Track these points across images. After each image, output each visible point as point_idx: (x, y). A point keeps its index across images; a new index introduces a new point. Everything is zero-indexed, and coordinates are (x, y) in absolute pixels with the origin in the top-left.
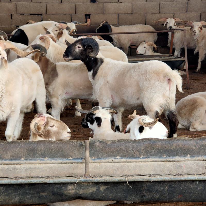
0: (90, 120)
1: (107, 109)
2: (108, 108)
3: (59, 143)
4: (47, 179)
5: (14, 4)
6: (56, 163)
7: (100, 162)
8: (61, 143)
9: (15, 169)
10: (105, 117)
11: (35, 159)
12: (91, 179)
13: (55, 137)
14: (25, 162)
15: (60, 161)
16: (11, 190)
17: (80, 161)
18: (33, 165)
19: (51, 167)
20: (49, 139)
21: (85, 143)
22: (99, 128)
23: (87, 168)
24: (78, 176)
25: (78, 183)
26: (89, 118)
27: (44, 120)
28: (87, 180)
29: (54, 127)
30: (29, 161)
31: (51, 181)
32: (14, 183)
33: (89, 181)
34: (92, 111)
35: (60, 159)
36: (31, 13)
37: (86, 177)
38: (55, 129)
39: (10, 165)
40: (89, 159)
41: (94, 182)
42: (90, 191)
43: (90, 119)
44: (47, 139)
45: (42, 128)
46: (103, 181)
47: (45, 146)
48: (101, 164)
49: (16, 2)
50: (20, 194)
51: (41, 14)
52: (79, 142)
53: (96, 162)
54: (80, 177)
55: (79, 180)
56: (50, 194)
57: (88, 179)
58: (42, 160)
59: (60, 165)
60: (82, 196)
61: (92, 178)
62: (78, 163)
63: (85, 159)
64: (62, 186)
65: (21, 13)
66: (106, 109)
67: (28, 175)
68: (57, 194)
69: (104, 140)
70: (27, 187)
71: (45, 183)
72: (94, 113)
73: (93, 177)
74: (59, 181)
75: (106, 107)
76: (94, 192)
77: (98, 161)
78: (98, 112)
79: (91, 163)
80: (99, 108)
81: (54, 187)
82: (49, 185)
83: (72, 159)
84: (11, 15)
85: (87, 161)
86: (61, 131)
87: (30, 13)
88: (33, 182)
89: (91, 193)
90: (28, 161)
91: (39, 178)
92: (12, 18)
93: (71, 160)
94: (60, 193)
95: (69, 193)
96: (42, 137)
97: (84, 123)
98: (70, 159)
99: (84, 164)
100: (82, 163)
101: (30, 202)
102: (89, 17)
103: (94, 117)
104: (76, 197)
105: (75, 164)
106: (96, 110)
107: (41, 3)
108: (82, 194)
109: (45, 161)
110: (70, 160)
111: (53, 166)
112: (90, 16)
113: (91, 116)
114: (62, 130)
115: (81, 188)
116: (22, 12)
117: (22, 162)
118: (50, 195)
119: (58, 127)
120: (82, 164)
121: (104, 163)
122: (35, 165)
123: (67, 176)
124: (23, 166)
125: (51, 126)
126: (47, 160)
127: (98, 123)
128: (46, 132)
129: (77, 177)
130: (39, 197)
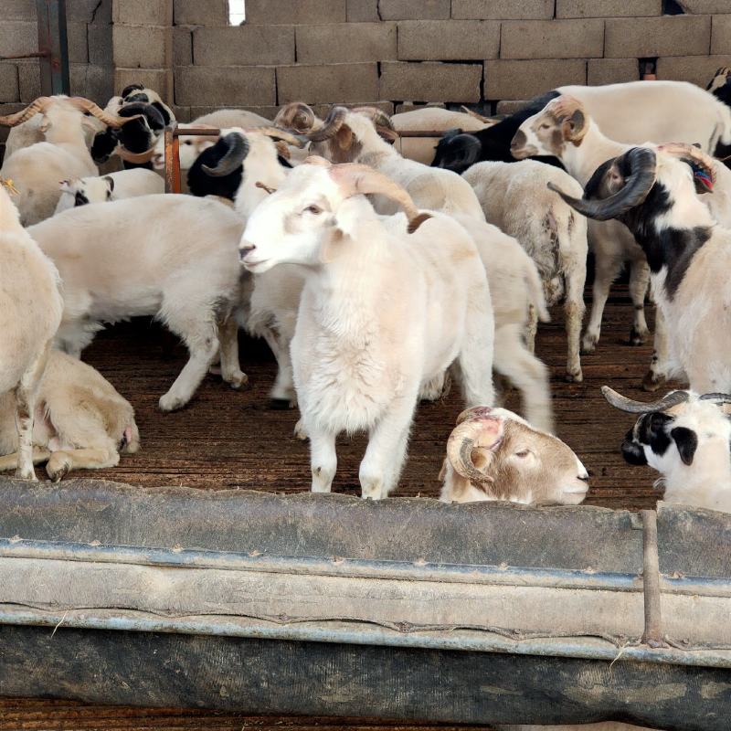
0: (653, 438)
1: (720, 400)
2: (723, 400)
3: (546, 513)
4: (507, 639)
5: (389, 25)
6: (537, 585)
7: (701, 593)
8: (552, 514)
9: (394, 595)
10: (710, 429)
11: (463, 567)
12: (668, 653)
13: (530, 493)
14: (429, 572)
15: (553, 579)
16: (383, 665)
17: (624, 582)
18: (455, 585)
19: (519, 599)
20: (508, 498)
21: (641, 518)
22: (687, 467)
23: (653, 613)
24: (619, 637)
25: (619, 662)
26: (649, 431)
27: (496, 432)
28: (652, 655)
29: (530, 455)
30: (444, 573)
31: (523, 646)
32: (396, 643)
33: (660, 659)
34: (664, 405)
35: (552, 573)
36: (448, 56)
37: (651, 642)
38: (531, 464)
39: (380, 582)
40: (660, 580)
41: (679, 666)
42: (663, 697)
43: (654, 434)
44: (503, 499)
45: (488, 457)
46: (712, 663)
47: (497, 523)
48: (702, 599)
49: (398, 20)
50: (413, 683)
51: (480, 58)
52: (621, 513)
53: (683, 593)
54: (629, 643)
55: (624, 651)
56: (515, 693)
57: (657, 651)
58: (488, 570)
59: (552, 592)
60: (631, 710)
61: (671, 648)
62: (617, 590)
63: (644, 575)
64: (559, 669)
65: (412, 58)
66: (716, 400)
67: (439, 620)
68: (543, 695)
69: (713, 512)
70: (436, 659)
71: (501, 654)
72: (670, 412)
73: (676, 645)
74: (550, 649)
75: (715, 394)
76: (676, 700)
77: (693, 587)
78: (685, 412)
79: (665, 595)
80: (687, 395)
81: (531, 668)
82: (515, 661)
83: (595, 575)
84: (379, 64)
85: (653, 585)
86: (554, 472)
87: (444, 58)
88: (460, 646)
89: (668, 702)
90: (440, 573)
91: (480, 633)
92: (380, 74)
93: (591, 579)
94: (550, 692)
95: (585, 696)
96: (484, 491)
97: (631, 448)
98: (588, 575)
99: (641, 597)
100: (630, 591)
101: (446, 713)
102: (652, 65)
103: (670, 427)
104: (610, 712)
105: (606, 592)
106: (679, 402)
107: (482, 20)
108: (632, 704)
109: (498, 577)
110: (589, 577)
111: (526, 595)
112: (658, 62)
113: (657, 424)
114: (556, 470)
115: (628, 683)
116: (416, 54)
117: (417, 573)
118: (517, 696)
119: (542, 457)
120: (631, 594)
121: (713, 598)
122: (464, 585)
123: (582, 633)
124: (421, 587)
125: (519, 451)
126: (504, 572)
127: (682, 449)
128: (500, 472)
129: (617, 640)
130: (477, 700)
